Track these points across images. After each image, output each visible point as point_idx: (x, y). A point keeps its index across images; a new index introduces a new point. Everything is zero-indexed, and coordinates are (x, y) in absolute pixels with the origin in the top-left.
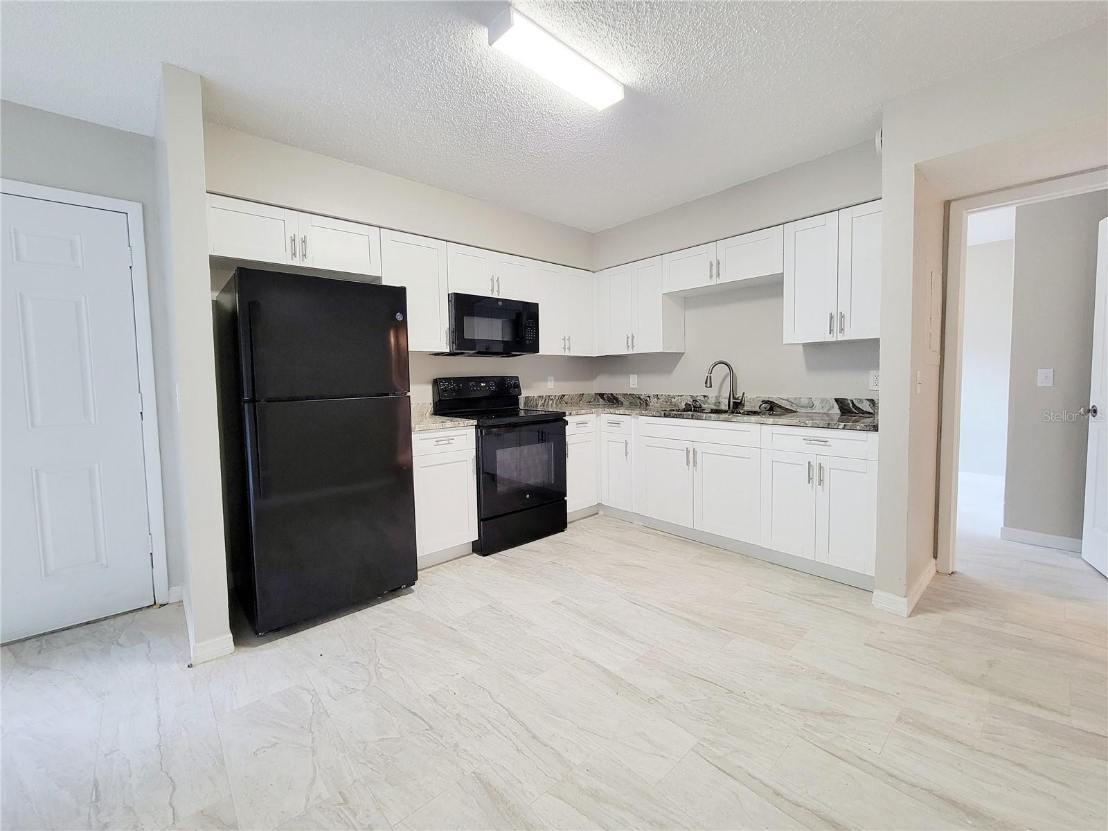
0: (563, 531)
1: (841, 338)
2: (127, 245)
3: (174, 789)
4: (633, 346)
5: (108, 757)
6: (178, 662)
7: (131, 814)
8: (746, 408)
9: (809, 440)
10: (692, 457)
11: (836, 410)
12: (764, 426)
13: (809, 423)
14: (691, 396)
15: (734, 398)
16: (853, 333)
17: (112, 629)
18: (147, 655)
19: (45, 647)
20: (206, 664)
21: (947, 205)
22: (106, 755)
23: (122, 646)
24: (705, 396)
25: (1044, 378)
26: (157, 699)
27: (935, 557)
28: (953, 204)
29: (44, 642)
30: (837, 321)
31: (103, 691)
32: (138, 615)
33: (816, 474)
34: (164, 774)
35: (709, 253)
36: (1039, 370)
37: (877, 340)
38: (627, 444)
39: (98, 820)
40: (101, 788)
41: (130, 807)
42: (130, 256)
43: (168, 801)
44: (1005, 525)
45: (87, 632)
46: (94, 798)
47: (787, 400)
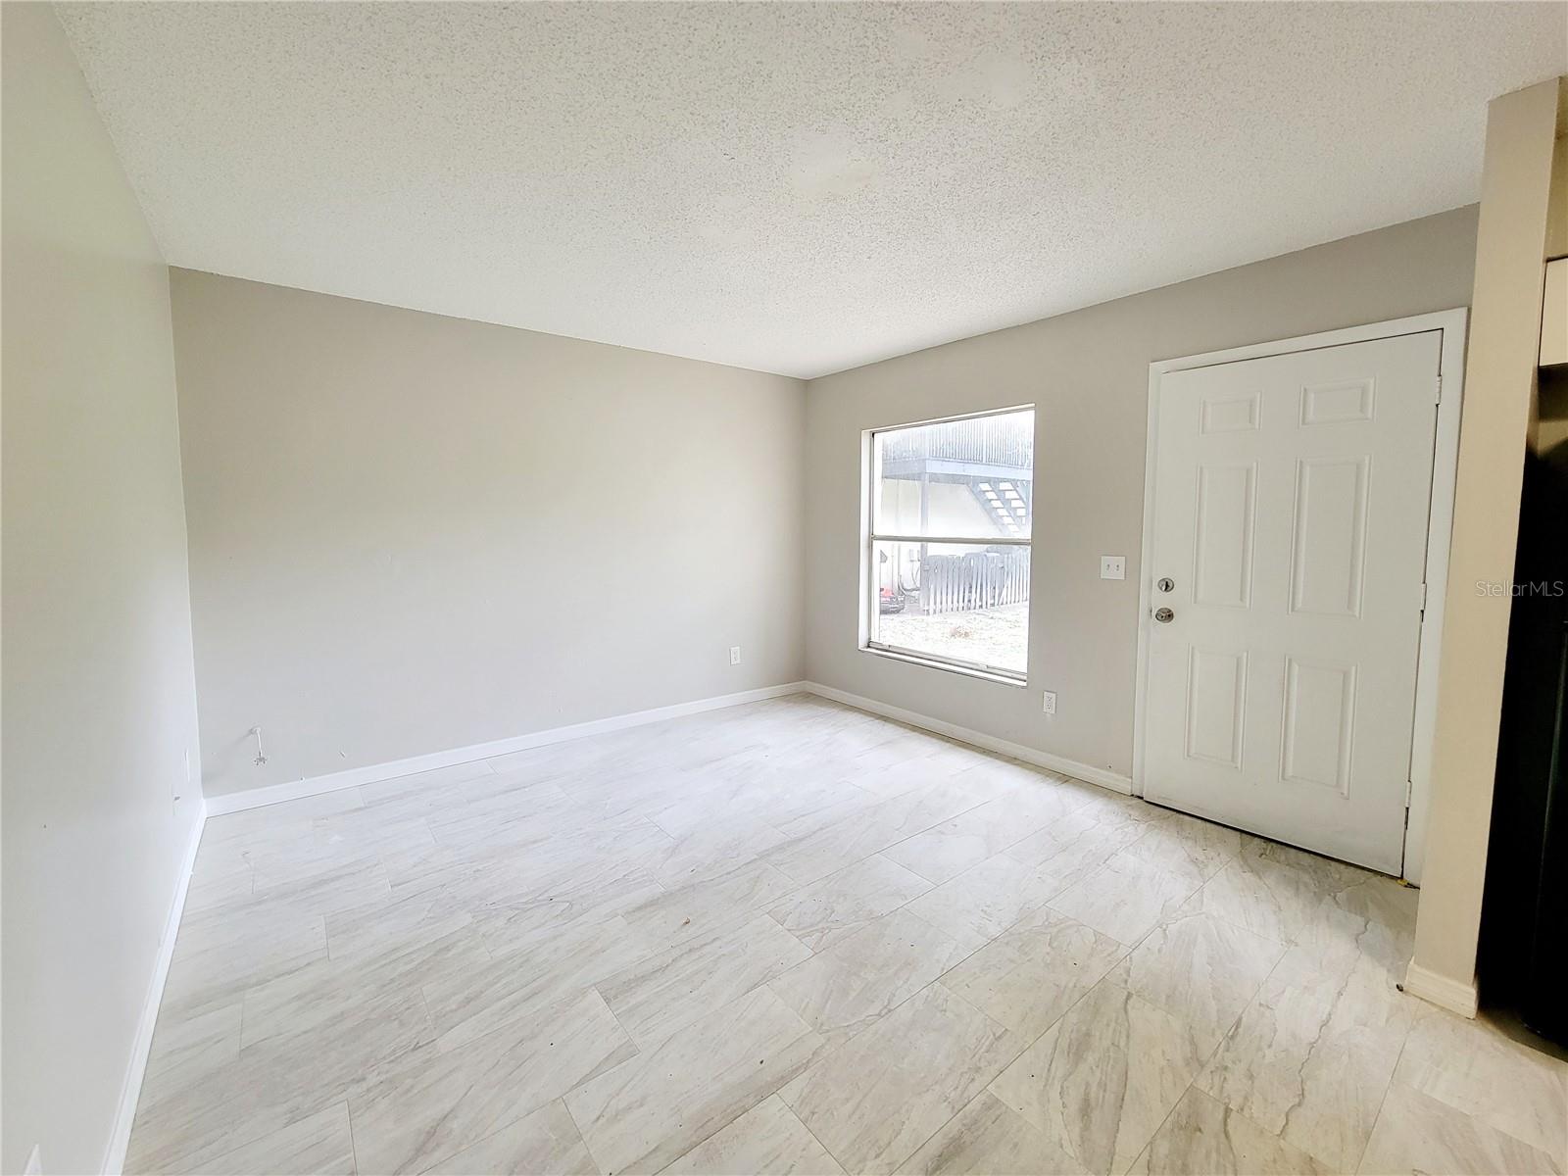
2: (1437, 373)
3: (1299, 1105)
5: (1262, 1009)
6: (1389, 971)
7: (1250, 1082)
17: (1338, 876)
18: (1358, 935)
19: (1268, 852)
20: (1423, 1003)
22: (1261, 1005)
23: (1337, 903)
26: (1340, 994)
29: (1269, 847)
31: (1293, 938)
32: (1376, 879)
34: (1299, 1079)
39: (1223, 1057)
40: (1240, 1030)
41: (1252, 1075)
42: (1438, 390)
43: (1287, 1109)
45: (1312, 864)
46: (1230, 1034)
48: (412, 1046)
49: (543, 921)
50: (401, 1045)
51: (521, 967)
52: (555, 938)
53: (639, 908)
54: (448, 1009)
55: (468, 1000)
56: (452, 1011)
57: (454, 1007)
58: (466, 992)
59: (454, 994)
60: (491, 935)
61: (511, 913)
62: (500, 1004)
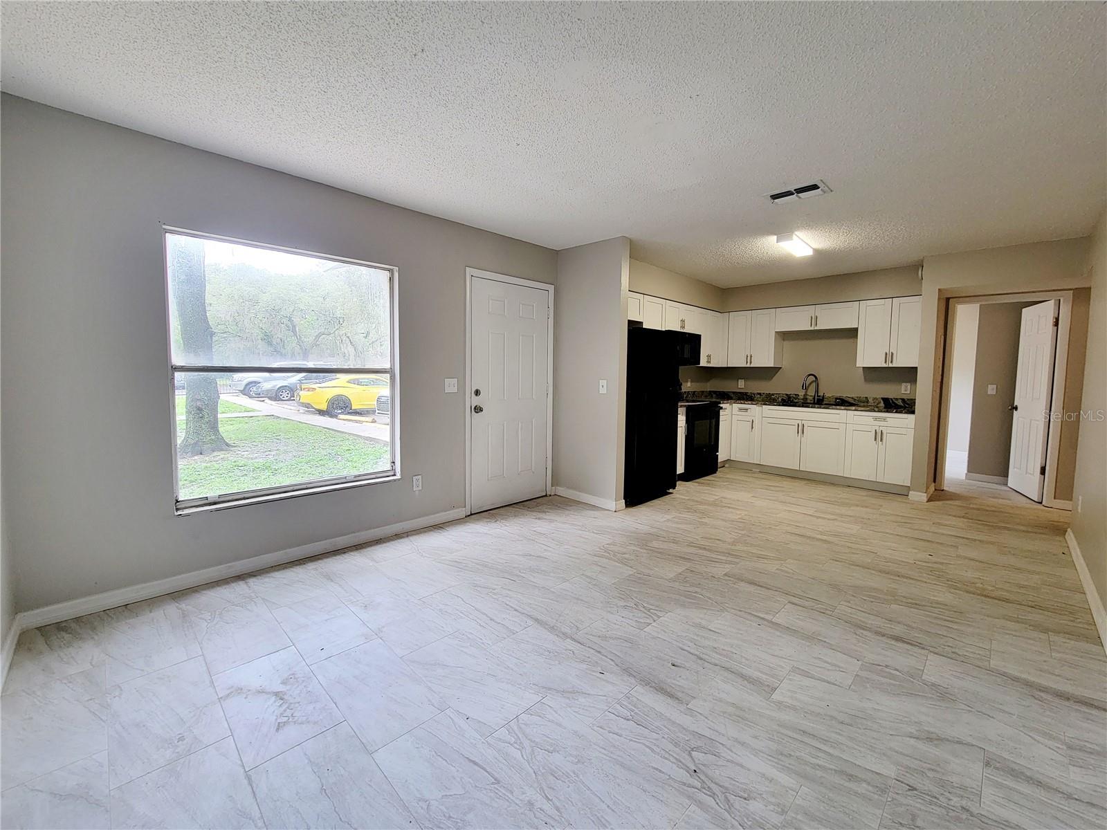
0: (715, 473)
1: (891, 365)
4: (751, 363)
8: (825, 402)
9: (876, 419)
10: (801, 430)
11: (882, 404)
12: (849, 412)
13: (876, 409)
14: (787, 395)
15: (818, 396)
16: (899, 362)
21: (948, 300)
24: (796, 395)
25: (992, 390)
27: (935, 481)
28: (951, 300)
30: (889, 356)
33: (879, 436)
35: (810, 311)
36: (989, 386)
37: (916, 368)
38: (753, 422)
44: (968, 471)
47: (852, 398)
48: (915, 792)
49: (729, 764)
50: (922, 801)
51: (790, 755)
52: (743, 744)
53: (671, 696)
54: (870, 788)
55: (851, 777)
56: (869, 784)
57: (864, 785)
58: (847, 784)
59: (856, 793)
60: (778, 805)
61: (738, 803)
62: (831, 751)
